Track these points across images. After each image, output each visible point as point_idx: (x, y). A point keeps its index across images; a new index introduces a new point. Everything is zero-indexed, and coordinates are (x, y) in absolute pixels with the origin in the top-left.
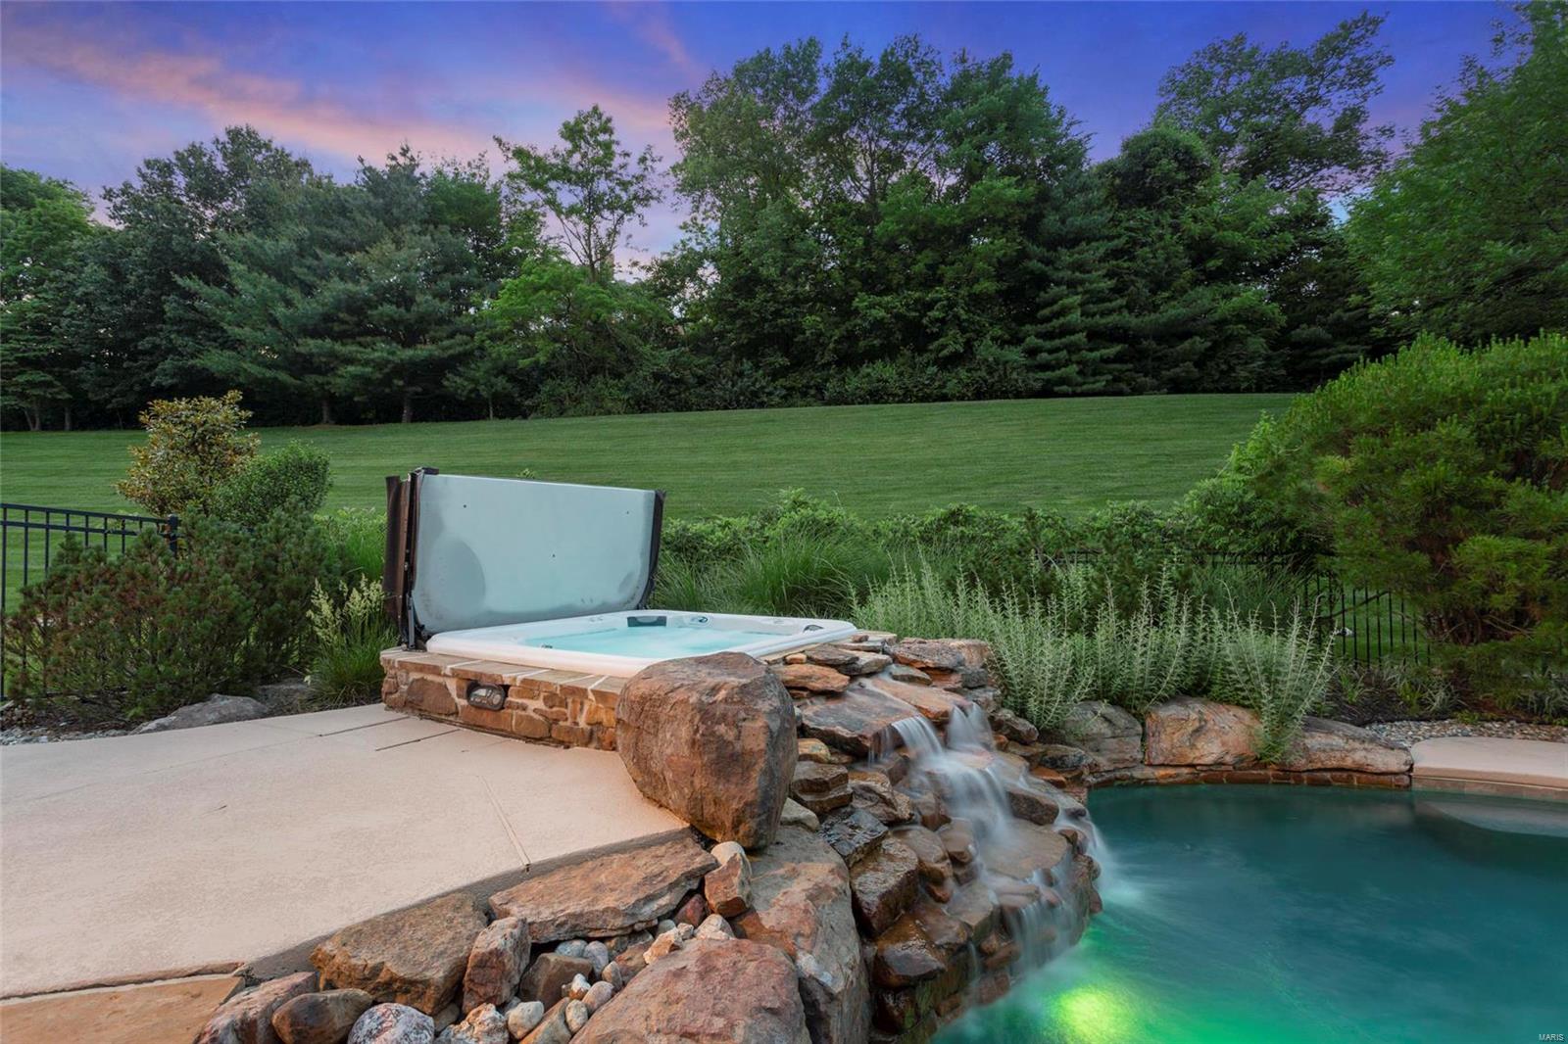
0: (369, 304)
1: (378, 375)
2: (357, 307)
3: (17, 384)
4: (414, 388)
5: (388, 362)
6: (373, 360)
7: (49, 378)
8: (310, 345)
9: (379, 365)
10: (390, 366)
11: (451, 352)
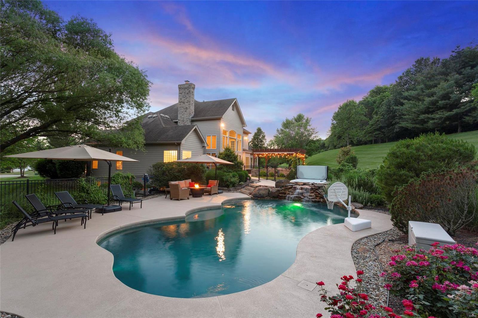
0: (437, 101)
1: (440, 122)
2: (434, 103)
3: (374, 135)
4: (455, 123)
5: (442, 117)
6: (438, 118)
7: (379, 132)
8: (422, 117)
9: (440, 118)
10: (443, 118)
11: (465, 110)
